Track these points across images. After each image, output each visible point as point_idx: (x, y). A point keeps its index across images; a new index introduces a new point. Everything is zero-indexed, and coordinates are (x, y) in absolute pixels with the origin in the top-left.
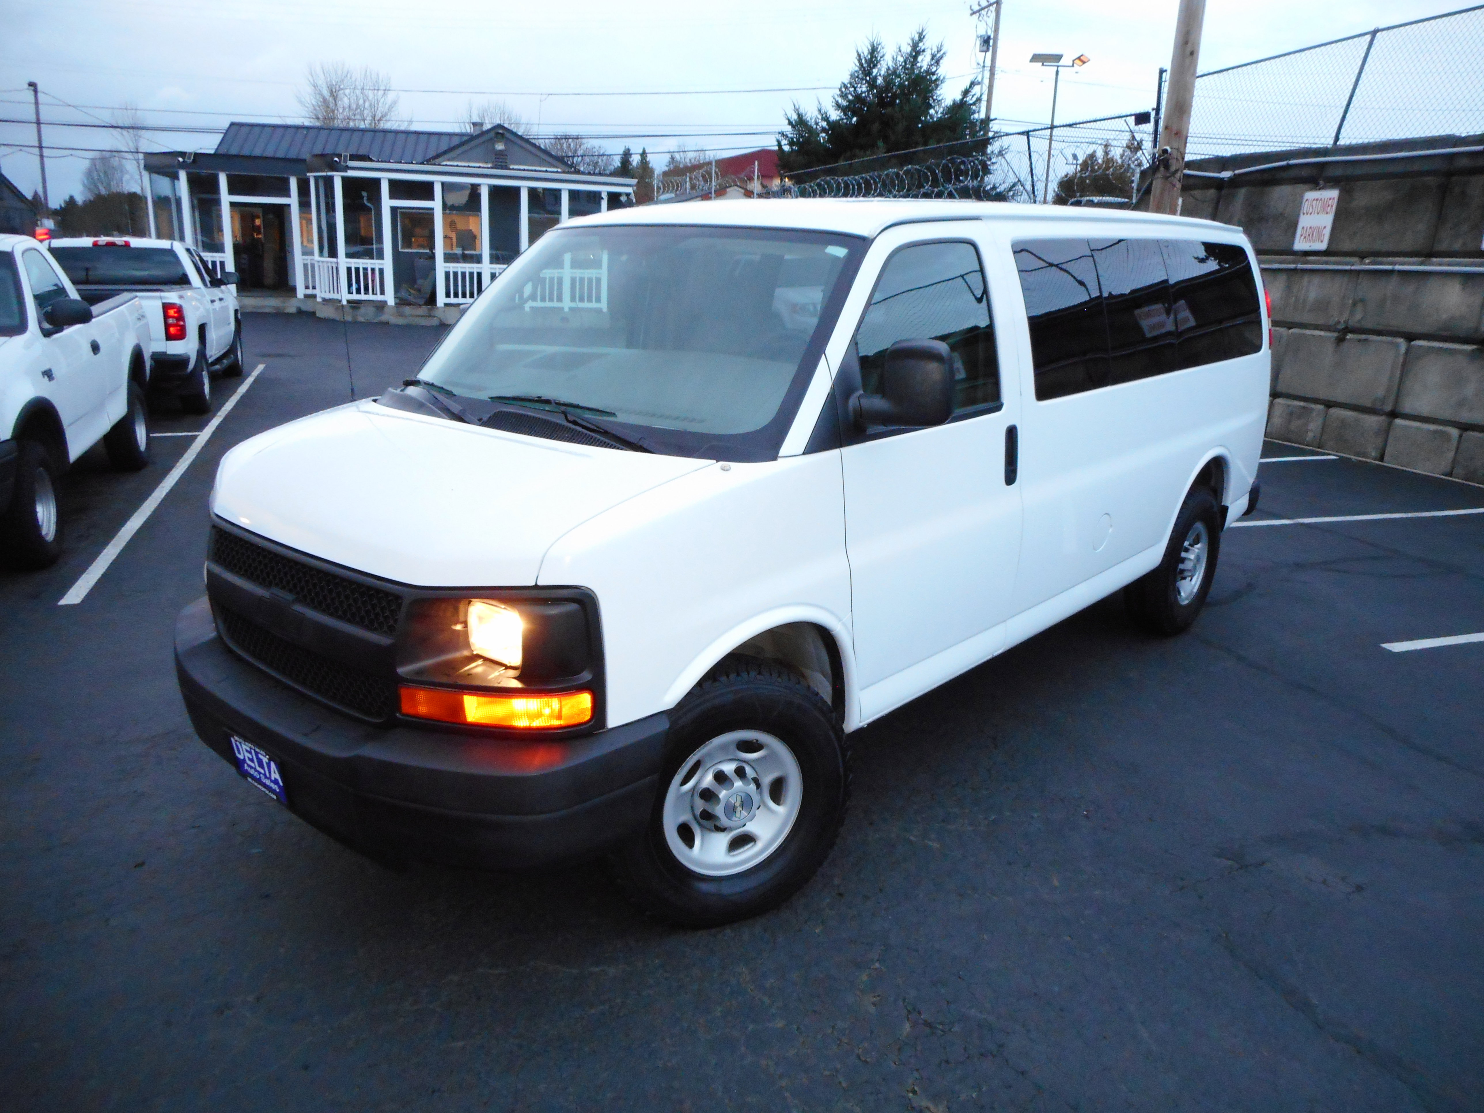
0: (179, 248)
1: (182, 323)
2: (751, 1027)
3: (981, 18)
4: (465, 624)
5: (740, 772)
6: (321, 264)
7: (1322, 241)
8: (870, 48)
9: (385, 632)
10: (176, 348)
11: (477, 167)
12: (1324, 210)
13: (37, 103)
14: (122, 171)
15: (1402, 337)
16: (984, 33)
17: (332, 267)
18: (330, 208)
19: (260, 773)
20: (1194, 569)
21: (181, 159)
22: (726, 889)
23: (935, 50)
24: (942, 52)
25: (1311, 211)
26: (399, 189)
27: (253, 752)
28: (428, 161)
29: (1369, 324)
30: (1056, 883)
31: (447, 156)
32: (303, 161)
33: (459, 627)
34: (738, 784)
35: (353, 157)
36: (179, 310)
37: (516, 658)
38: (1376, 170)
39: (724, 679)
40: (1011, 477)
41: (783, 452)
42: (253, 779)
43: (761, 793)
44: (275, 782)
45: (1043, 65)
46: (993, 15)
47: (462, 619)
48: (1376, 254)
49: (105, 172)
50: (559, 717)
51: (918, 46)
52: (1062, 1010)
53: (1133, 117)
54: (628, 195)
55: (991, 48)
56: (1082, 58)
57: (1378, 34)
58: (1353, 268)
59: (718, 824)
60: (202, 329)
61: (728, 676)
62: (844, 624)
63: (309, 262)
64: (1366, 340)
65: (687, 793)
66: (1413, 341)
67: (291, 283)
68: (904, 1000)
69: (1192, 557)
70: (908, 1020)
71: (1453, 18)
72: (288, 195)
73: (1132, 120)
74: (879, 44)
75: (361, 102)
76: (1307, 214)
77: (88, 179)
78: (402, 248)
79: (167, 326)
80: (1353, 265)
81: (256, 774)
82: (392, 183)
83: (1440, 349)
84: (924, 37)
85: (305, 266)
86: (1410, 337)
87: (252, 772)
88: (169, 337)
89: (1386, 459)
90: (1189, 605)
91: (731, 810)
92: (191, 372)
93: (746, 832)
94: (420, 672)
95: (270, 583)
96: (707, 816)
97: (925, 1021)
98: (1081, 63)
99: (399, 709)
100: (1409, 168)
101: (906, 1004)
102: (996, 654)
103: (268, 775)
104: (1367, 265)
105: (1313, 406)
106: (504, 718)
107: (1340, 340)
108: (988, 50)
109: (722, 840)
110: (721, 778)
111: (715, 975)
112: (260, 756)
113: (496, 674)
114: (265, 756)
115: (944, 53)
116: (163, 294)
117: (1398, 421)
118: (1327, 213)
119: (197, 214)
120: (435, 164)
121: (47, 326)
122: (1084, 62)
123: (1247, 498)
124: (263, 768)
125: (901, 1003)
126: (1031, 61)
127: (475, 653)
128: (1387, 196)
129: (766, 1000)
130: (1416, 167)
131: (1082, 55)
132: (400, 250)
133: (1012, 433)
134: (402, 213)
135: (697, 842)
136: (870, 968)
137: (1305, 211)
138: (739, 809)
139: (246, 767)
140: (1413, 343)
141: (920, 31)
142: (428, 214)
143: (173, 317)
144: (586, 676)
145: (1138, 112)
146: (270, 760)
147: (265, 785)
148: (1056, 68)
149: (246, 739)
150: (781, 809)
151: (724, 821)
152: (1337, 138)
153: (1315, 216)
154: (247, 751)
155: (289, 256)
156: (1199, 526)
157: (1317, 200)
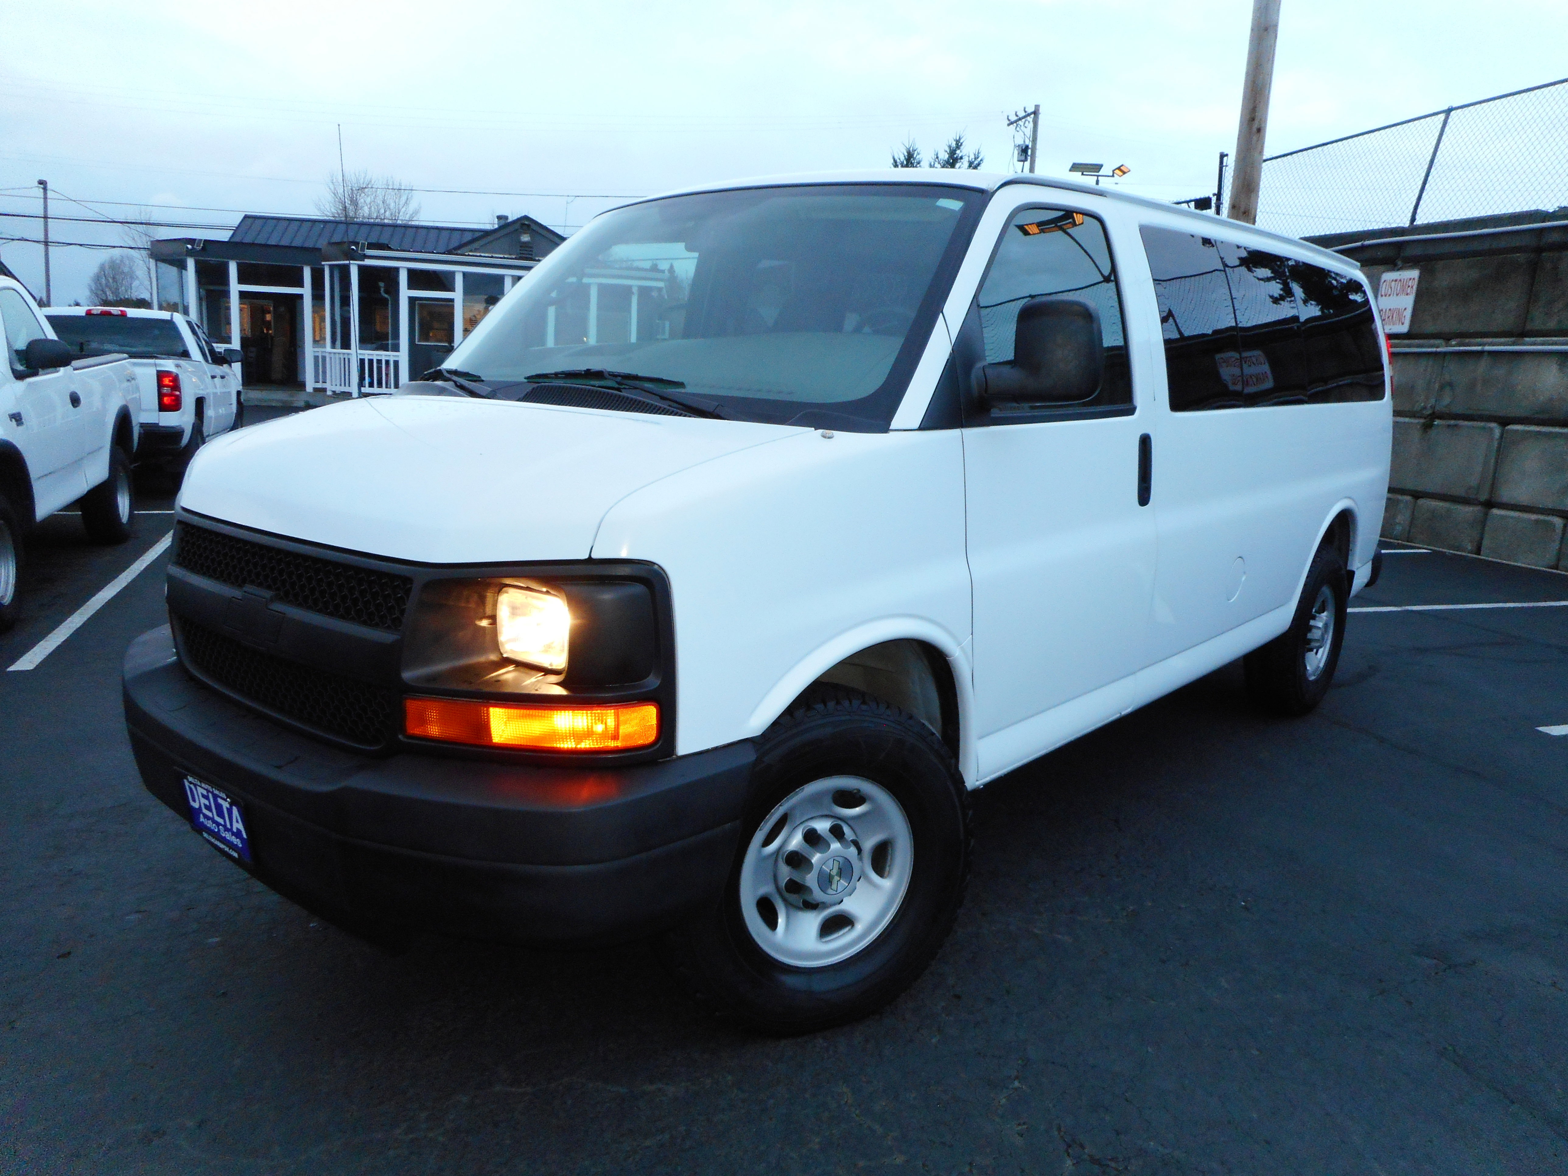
0: (179, 319)
1: (178, 393)
2: (862, 1163)
3: (1018, 129)
4: (493, 618)
5: (837, 832)
6: (332, 355)
7: (1403, 324)
8: (906, 154)
9: (389, 627)
10: (169, 419)
11: (501, 258)
12: (1404, 291)
13: (45, 198)
14: (132, 278)
15: (1495, 421)
16: (1022, 143)
17: (344, 359)
18: (345, 301)
19: (218, 824)
20: (1322, 640)
21: (189, 246)
22: (819, 985)
23: (972, 157)
24: (979, 159)
25: (1389, 293)
26: (418, 279)
27: (210, 795)
28: (449, 252)
29: (1458, 409)
30: (1224, 984)
31: (469, 247)
32: (319, 250)
33: (484, 623)
34: (835, 846)
35: (371, 246)
36: (175, 379)
37: (559, 660)
38: (1460, 248)
39: (820, 707)
40: (1144, 497)
41: (894, 424)
42: (209, 834)
43: (861, 859)
44: (238, 834)
45: (1083, 174)
46: (1031, 125)
47: (489, 611)
48: (1462, 335)
49: (114, 278)
50: (615, 737)
51: (955, 154)
52: (1268, 1142)
53: (1193, 203)
54: (660, 289)
55: (1029, 158)
56: (1122, 168)
57: (1453, 113)
58: (1439, 350)
59: (809, 899)
60: (200, 403)
61: (825, 705)
62: (963, 649)
63: (320, 355)
64: (1456, 425)
65: (773, 854)
66: (1508, 425)
67: (300, 379)
68: (1059, 1130)
69: (1320, 625)
70: (1069, 1155)
71: (1532, 93)
72: (301, 284)
73: (1192, 204)
74: (915, 151)
75: (382, 211)
76: (1386, 296)
77: (96, 283)
78: (418, 342)
79: (161, 396)
80: (1437, 347)
81: (213, 826)
82: (411, 272)
83: (1539, 433)
84: (961, 144)
85: (316, 358)
86: (1504, 422)
87: (209, 824)
88: (163, 408)
89: (1482, 553)
90: (1316, 681)
91: (826, 881)
92: (186, 446)
93: (844, 911)
94: (433, 678)
95: (244, 582)
96: (795, 887)
97: (1091, 1156)
98: (1121, 173)
99: (403, 729)
100: (1495, 245)
101: (1062, 1133)
102: (1124, 713)
103: (229, 826)
104: (1454, 347)
105: (1400, 497)
106: (543, 737)
107: (1427, 427)
108: (1026, 160)
109: (811, 922)
110: (812, 838)
111: (807, 1096)
112: (220, 801)
113: (533, 680)
114: (225, 800)
115: (981, 160)
116: (158, 361)
117: (1495, 511)
118: (1407, 294)
119: (204, 304)
120: (457, 254)
121: (20, 367)
122: (1124, 173)
123: (1369, 565)
124: (223, 817)
125: (1056, 1133)
126: (1070, 170)
127: (505, 656)
128: (1474, 274)
129: (879, 1130)
130: (1503, 244)
131: (1122, 165)
132: (417, 343)
133: (1145, 443)
134: (421, 305)
135: (781, 921)
136: (1007, 1088)
137: (1383, 294)
138: (837, 878)
139: (202, 819)
140: (1506, 428)
141: (958, 138)
142: (448, 306)
143: (167, 386)
144: (653, 682)
145: (1198, 197)
146: (231, 804)
147: (224, 840)
148: (1096, 177)
149: (203, 779)
150: (887, 883)
151: (818, 895)
152: (1413, 219)
153: (1393, 298)
154: (203, 796)
155: (298, 350)
156: (1326, 591)
157: (1396, 281)
